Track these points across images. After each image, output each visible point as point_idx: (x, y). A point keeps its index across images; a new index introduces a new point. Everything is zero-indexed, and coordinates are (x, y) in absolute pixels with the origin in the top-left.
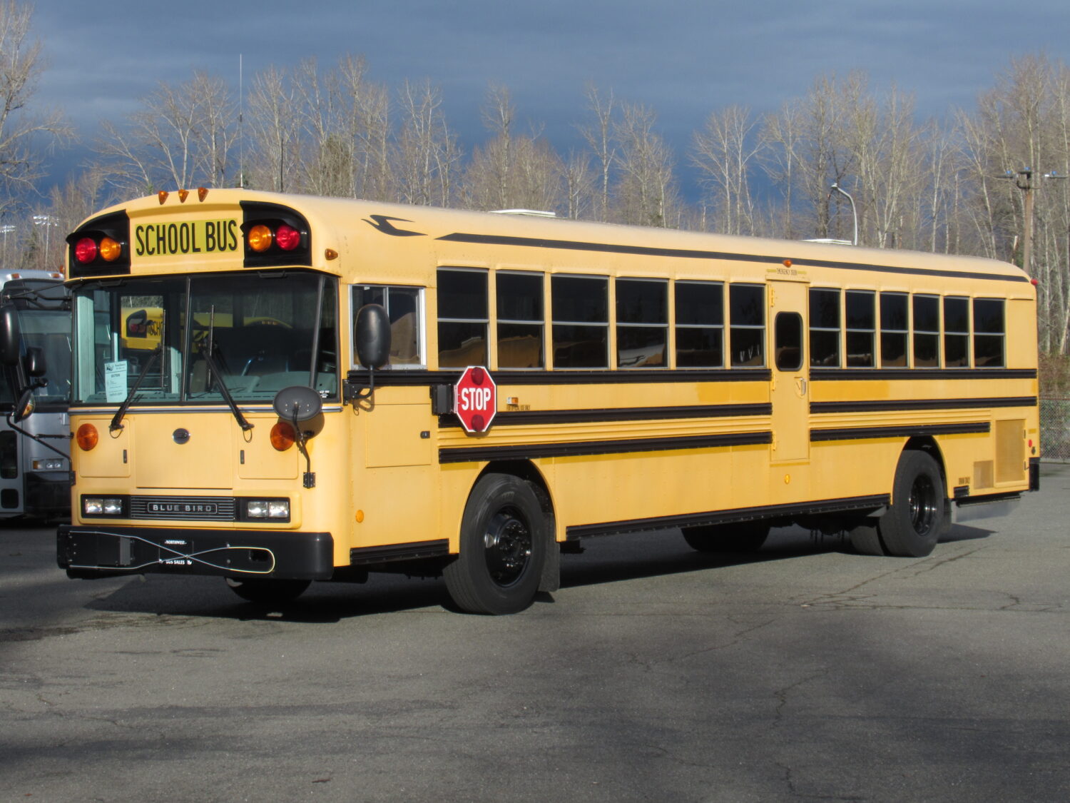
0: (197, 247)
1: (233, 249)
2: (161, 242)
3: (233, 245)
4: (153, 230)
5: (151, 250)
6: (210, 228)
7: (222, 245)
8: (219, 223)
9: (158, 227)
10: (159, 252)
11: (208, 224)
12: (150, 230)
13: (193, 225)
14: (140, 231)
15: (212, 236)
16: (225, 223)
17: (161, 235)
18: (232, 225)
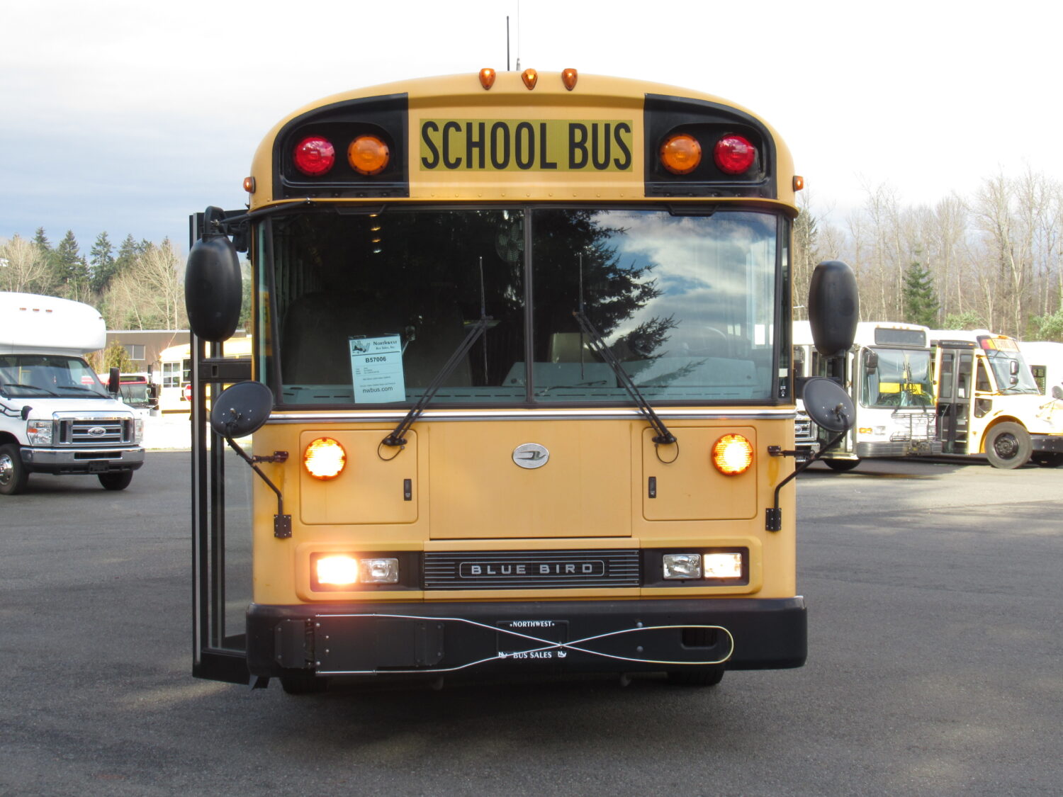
0: (548, 160)
1: (624, 166)
2: (476, 151)
3: (623, 161)
4: (458, 128)
5: (452, 160)
6: (578, 134)
7: (601, 160)
8: (595, 127)
9: (469, 126)
10: (469, 165)
11: (573, 127)
12: (452, 130)
13: (543, 126)
14: (430, 130)
15: (581, 145)
16: (607, 127)
17: (476, 138)
18: (622, 132)
